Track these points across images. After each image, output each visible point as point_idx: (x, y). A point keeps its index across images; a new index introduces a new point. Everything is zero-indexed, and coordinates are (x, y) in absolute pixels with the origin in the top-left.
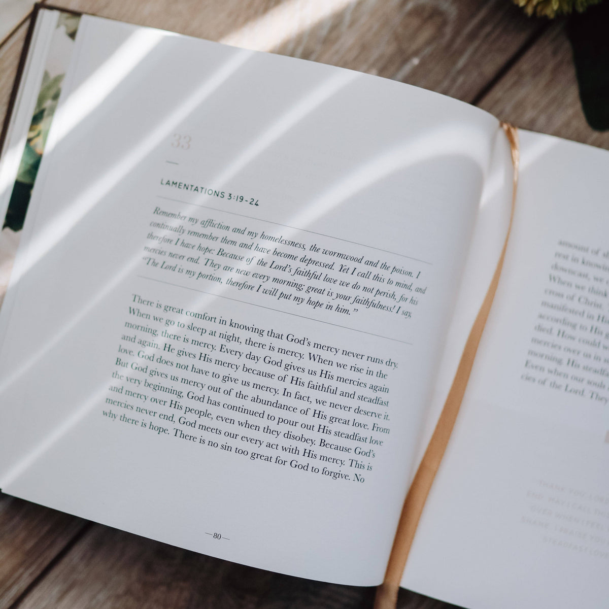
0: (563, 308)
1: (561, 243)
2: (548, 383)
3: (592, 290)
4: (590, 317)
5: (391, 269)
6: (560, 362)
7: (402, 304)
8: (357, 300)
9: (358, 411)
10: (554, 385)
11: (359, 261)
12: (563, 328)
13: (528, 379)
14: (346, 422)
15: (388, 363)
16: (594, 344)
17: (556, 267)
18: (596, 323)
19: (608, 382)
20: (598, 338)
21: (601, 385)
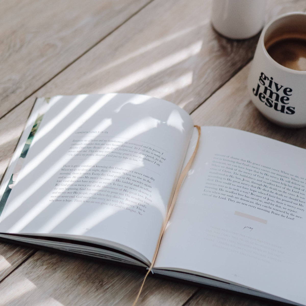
0: (217, 173)
1: (215, 155)
2: (212, 196)
3: (227, 168)
4: (227, 176)
5: (152, 150)
6: (216, 189)
7: (156, 161)
8: (140, 157)
9: (140, 191)
10: (214, 196)
11: (142, 146)
12: (217, 179)
13: (205, 195)
14: (136, 194)
15: (151, 178)
16: (229, 184)
17: (214, 161)
18: (229, 178)
19: (235, 196)
20: (230, 182)
21: (232, 196)
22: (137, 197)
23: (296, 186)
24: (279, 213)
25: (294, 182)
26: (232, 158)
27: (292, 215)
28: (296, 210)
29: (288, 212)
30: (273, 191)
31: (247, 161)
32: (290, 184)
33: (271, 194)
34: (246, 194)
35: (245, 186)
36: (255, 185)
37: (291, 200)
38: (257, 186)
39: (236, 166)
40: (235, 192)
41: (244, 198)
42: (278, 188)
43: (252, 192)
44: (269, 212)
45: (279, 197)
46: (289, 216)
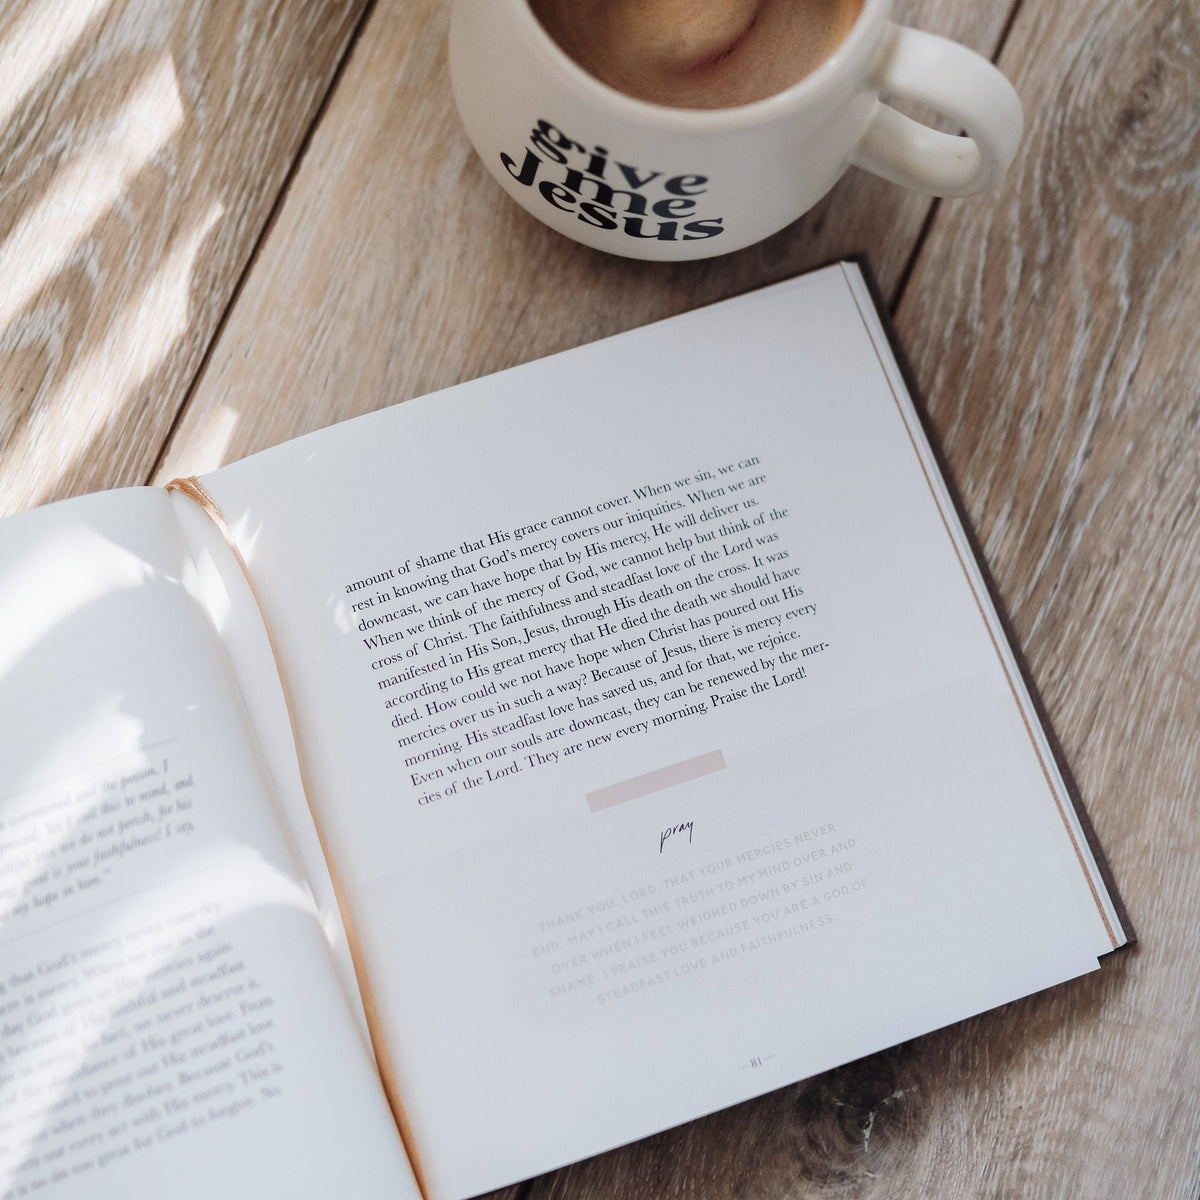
0: (412, 673)
1: (350, 589)
2: (459, 787)
3: (435, 623)
4: (456, 659)
5: (120, 784)
6: (456, 747)
7: (167, 819)
8: (101, 856)
9: (205, 1002)
10: (470, 784)
12: (429, 699)
13: (428, 799)
14: (198, 1028)
16: (486, 691)
17: (364, 625)
18: (469, 663)
19: (540, 729)
20: (486, 680)
21: (534, 740)
22: (211, 1035)
23: (727, 520)
24: (737, 684)
25: (707, 505)
26: (422, 563)
27: (786, 658)
28: (787, 627)
29: (767, 654)
30: (660, 604)
31: (487, 542)
32: (702, 528)
33: (665, 624)
34: (574, 693)
35: (553, 659)
36: (582, 629)
37: (743, 599)
38: (591, 625)
39: (463, 593)
40: (532, 709)
41: (581, 714)
42: (671, 580)
43: (592, 665)
44: (702, 709)
45: (697, 614)
46: (783, 670)
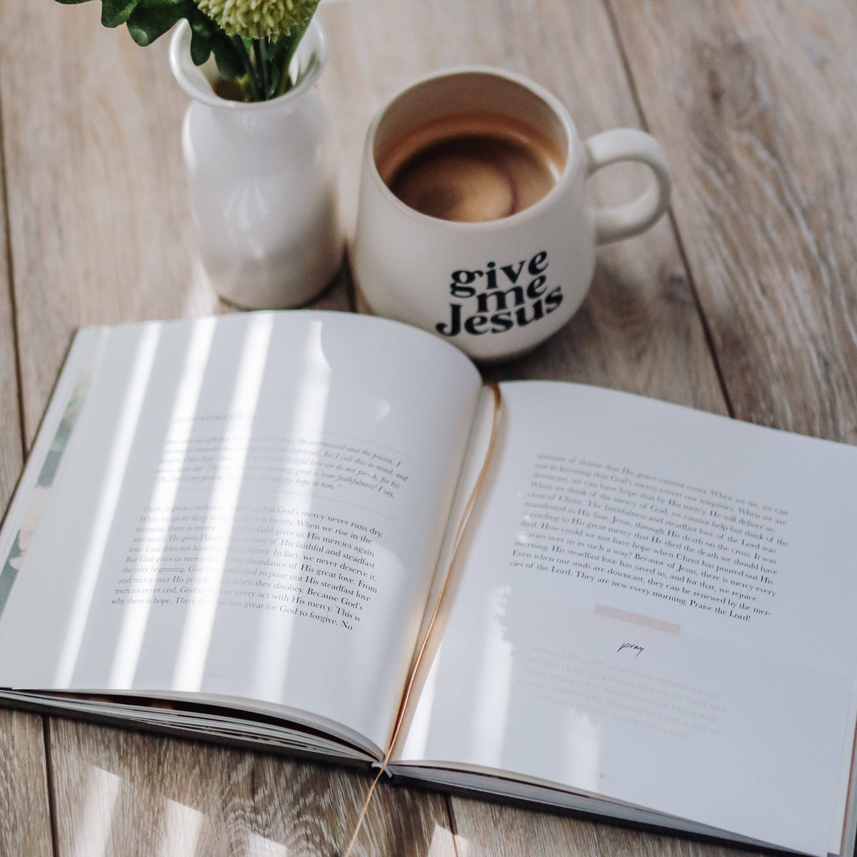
0: (545, 506)
1: (540, 457)
2: (535, 567)
3: (571, 490)
4: (571, 511)
5: (372, 455)
6: (545, 548)
7: (383, 484)
8: (340, 478)
9: (344, 567)
10: (541, 567)
11: (342, 448)
12: (546, 521)
13: (516, 564)
14: (333, 575)
15: (372, 531)
16: (577, 532)
17: (536, 475)
18: (577, 517)
19: (593, 563)
20: (580, 528)
21: (586, 566)
22: (337, 582)
23: (752, 530)
24: (708, 603)
25: (746, 518)
26: (583, 462)
27: (743, 606)
28: (753, 593)
29: (734, 599)
30: (692, 545)
31: (621, 470)
32: (737, 526)
33: (689, 555)
34: (622, 557)
35: (620, 537)
36: (644, 533)
37: (739, 568)
38: (651, 534)
39: (594, 485)
40: (595, 552)
41: (617, 568)
42: (705, 538)
43: (639, 551)
44: (683, 602)
45: (709, 560)
46: (736, 610)
